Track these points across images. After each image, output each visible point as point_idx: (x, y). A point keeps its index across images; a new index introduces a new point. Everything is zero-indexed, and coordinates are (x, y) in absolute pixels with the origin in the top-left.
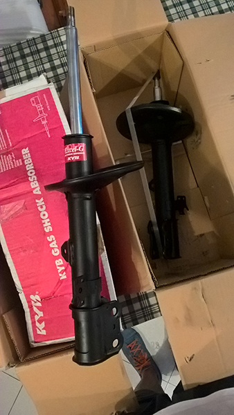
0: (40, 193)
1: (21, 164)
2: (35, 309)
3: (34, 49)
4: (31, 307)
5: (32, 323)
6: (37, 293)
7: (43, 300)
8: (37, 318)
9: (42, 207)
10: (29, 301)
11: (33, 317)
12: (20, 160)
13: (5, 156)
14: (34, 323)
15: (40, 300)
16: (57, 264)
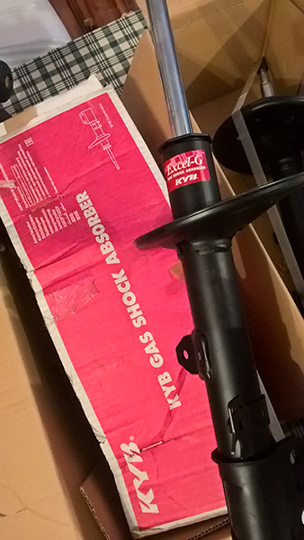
0: (118, 261)
1: (79, 218)
2: (132, 468)
3: (60, 63)
4: (123, 466)
5: (130, 494)
6: (132, 438)
7: (145, 449)
8: (137, 484)
9: (123, 286)
10: (119, 455)
11: (129, 484)
12: (76, 212)
13: (48, 210)
14: (132, 494)
15: (138, 451)
16: (162, 383)
